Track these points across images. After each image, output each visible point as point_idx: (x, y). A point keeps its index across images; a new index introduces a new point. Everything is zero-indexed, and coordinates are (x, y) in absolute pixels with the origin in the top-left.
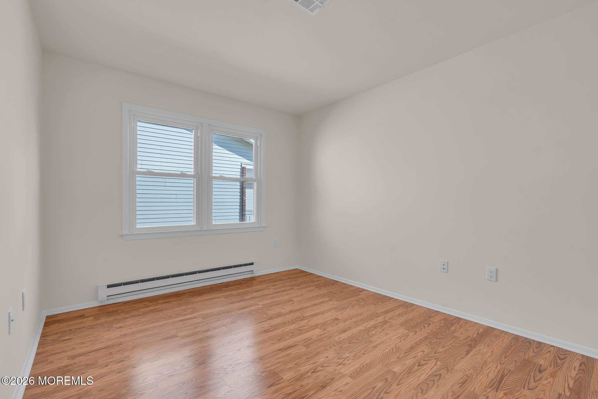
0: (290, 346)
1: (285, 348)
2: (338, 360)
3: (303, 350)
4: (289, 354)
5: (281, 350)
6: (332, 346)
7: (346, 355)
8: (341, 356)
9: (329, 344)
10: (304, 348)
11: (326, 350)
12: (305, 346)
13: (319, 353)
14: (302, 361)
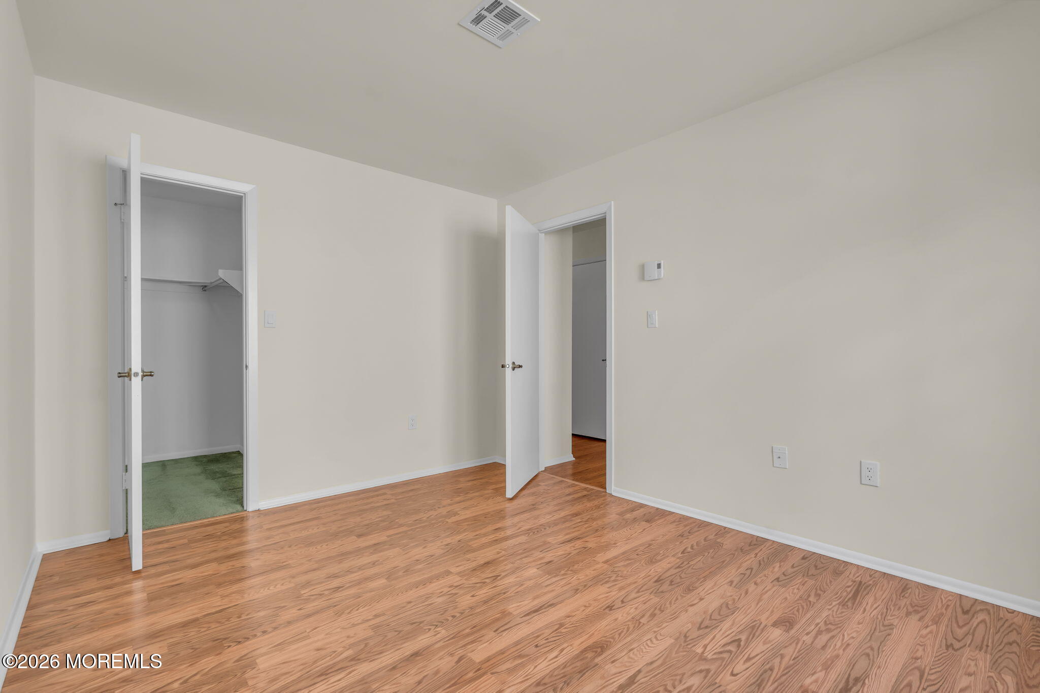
0: (537, 613)
1: (545, 608)
2: (457, 592)
3: (514, 605)
4: (535, 598)
5: (550, 605)
6: (458, 615)
7: (440, 600)
8: (450, 598)
9: (462, 619)
10: (511, 611)
11: (471, 608)
12: (510, 614)
13: (485, 603)
14: (514, 588)
